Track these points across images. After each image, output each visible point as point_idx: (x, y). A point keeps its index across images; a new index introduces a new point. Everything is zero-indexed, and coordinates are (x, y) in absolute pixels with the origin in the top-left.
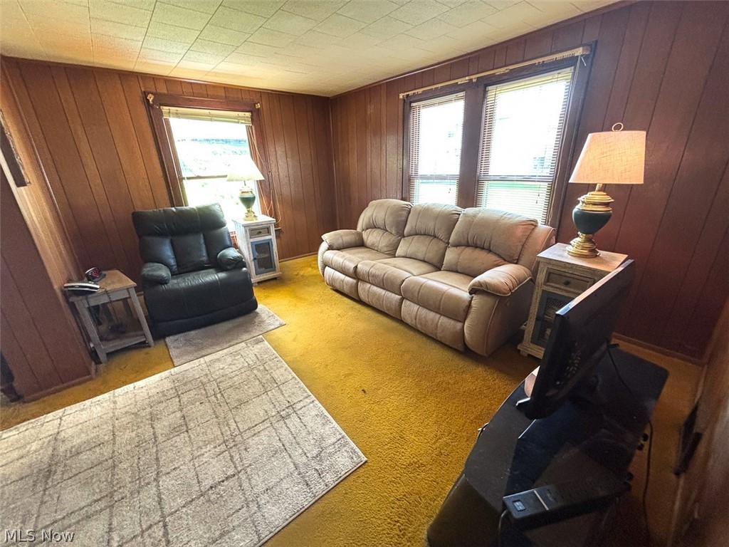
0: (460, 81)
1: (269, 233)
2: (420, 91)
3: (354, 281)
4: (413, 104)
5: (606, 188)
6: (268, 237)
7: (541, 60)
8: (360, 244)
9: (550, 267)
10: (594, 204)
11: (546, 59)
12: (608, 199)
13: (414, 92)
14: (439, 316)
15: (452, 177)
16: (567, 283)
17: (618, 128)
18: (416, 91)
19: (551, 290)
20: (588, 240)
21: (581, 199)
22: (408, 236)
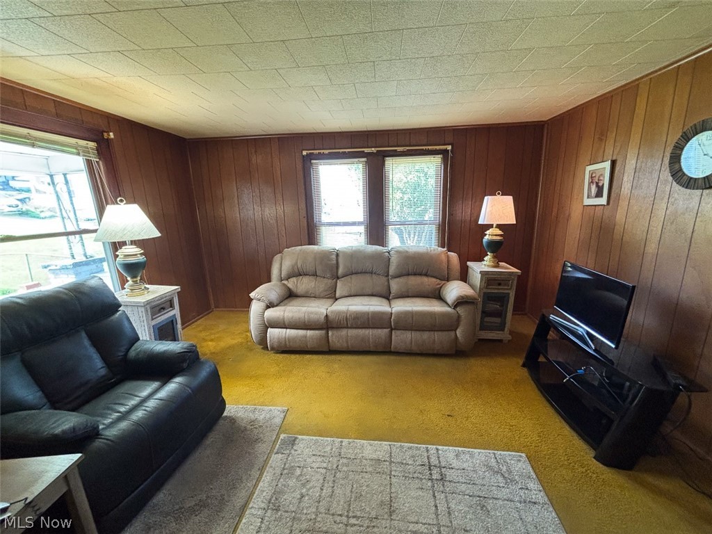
0: (366, 150)
1: (172, 306)
2: (326, 152)
3: (323, 332)
4: (313, 161)
5: (499, 226)
6: (171, 313)
7: (427, 148)
8: (290, 295)
9: (487, 276)
10: (496, 235)
11: (430, 148)
12: (500, 232)
13: (320, 151)
14: (433, 333)
15: (359, 224)
16: (500, 284)
17: (499, 194)
18: (322, 151)
19: (489, 291)
20: (494, 257)
21: (487, 232)
22: (343, 277)
